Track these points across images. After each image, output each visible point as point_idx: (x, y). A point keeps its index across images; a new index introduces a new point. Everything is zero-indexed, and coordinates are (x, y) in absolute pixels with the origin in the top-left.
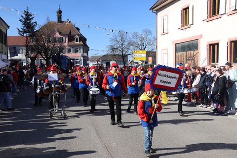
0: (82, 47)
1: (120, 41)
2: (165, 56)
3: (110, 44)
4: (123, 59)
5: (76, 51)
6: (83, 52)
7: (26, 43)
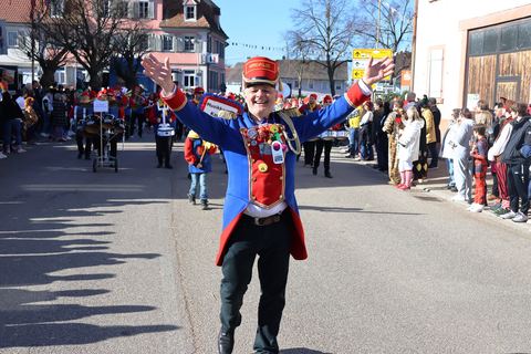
0: (204, 34)
1: (324, 18)
2: (437, 66)
3: (291, 26)
4: (331, 74)
5: (188, 47)
6: (209, 51)
7: (32, 16)
